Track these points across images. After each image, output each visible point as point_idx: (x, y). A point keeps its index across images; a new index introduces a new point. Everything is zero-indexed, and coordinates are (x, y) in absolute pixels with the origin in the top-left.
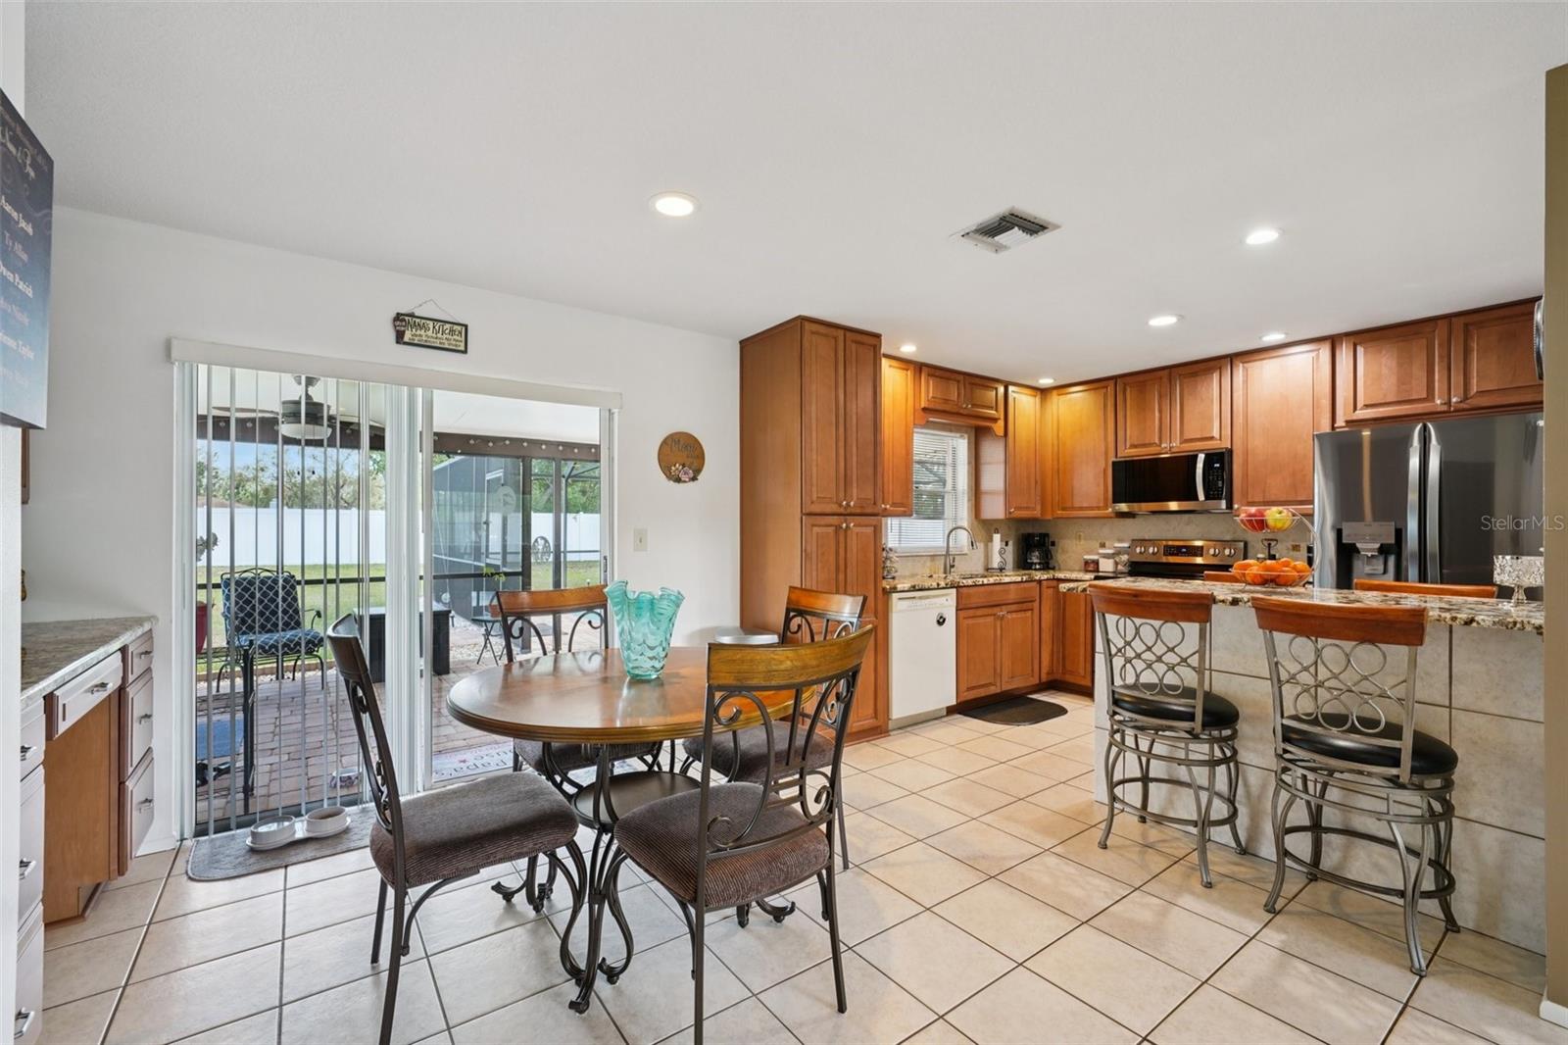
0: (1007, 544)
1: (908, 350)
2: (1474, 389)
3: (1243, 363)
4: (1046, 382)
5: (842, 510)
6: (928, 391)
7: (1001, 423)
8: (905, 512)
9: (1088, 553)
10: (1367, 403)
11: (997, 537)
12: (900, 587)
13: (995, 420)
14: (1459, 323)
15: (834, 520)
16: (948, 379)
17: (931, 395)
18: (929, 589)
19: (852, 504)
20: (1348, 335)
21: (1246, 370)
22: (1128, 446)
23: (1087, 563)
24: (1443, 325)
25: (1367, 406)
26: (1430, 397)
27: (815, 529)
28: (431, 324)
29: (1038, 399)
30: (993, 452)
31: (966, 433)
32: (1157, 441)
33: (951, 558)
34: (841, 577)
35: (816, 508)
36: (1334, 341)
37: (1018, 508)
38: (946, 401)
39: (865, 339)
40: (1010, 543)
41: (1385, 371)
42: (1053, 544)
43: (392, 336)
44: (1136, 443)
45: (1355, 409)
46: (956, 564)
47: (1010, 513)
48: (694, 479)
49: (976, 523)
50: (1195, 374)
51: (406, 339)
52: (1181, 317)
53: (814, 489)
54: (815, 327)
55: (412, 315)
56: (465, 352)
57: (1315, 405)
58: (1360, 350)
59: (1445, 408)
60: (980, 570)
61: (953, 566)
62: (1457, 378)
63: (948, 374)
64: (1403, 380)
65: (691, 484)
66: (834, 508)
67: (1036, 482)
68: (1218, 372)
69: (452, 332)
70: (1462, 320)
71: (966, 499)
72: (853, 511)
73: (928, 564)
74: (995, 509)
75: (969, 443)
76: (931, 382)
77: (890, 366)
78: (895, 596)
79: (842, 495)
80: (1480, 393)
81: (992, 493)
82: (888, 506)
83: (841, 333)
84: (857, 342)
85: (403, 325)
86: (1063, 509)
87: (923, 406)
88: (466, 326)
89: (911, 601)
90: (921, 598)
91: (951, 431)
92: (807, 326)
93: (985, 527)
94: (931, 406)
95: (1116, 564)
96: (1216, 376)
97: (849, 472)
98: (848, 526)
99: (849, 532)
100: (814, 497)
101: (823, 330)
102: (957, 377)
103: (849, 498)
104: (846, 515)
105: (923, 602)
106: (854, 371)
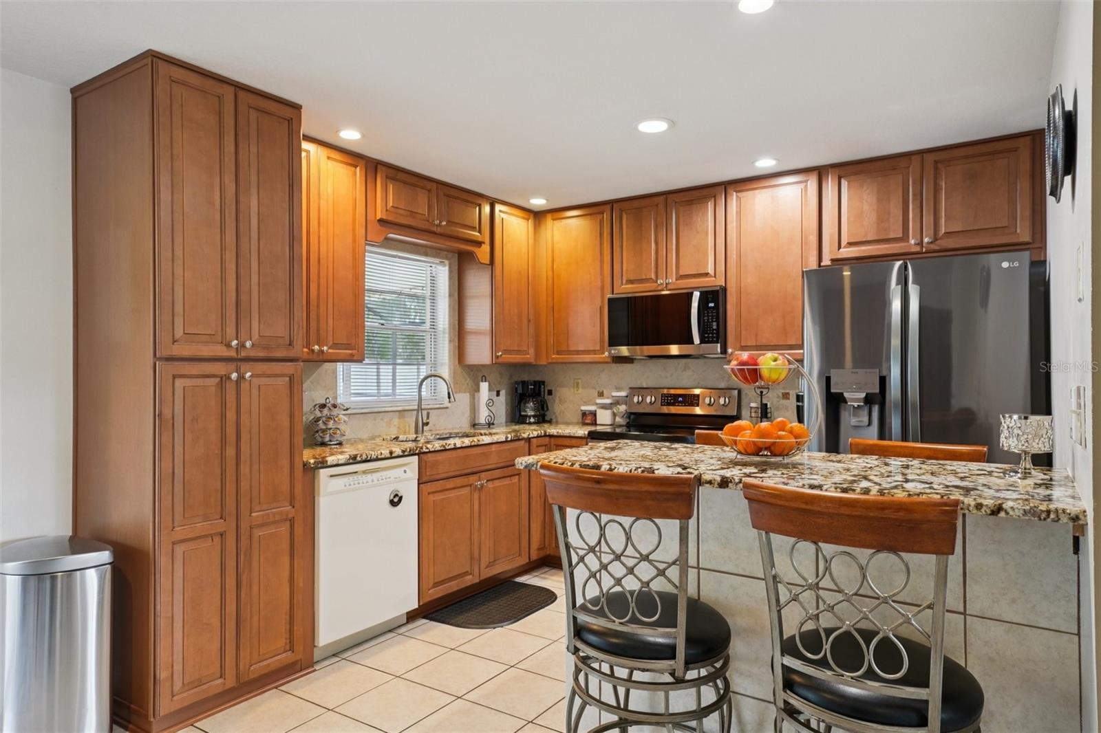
0: (498, 394)
1: (350, 136)
2: (943, 230)
3: (737, 192)
4: (538, 202)
5: (233, 354)
6: (386, 199)
7: (486, 248)
8: (352, 355)
9: (586, 404)
10: (852, 240)
11: (484, 386)
12: (331, 460)
13: (479, 244)
14: (930, 158)
15: (219, 368)
16: (415, 186)
17: (390, 204)
18: (377, 459)
19: (248, 344)
20: (834, 166)
21: (739, 199)
22: (624, 282)
23: (584, 414)
24: (916, 160)
25: (850, 244)
26: (905, 238)
27: (179, 383)
29: (531, 222)
30: (478, 284)
31: (447, 258)
32: (653, 277)
33: (425, 413)
34: (230, 452)
35: (177, 350)
36: (820, 172)
37: (506, 352)
38: (413, 214)
39: (272, 107)
40: (503, 393)
41: (866, 207)
42: (550, 393)
44: (632, 278)
45: (839, 247)
46: (431, 420)
47: (497, 357)
49: (459, 370)
50: (690, 203)
52: (672, 123)
53: (179, 321)
57: (803, 242)
58: (844, 183)
59: (918, 249)
60: (466, 427)
61: (427, 424)
62: (928, 219)
63: (414, 180)
64: (882, 218)
66: (221, 351)
67: (529, 321)
68: (713, 199)
70: (933, 157)
71: (447, 339)
72: (253, 354)
73: (396, 421)
74: (480, 352)
75: (451, 271)
76: (391, 187)
77: (329, 158)
79: (231, 330)
80: (948, 234)
81: (478, 333)
82: (325, 348)
83: (229, 91)
84: (259, 111)
86: (559, 353)
87: (379, 216)
89: (351, 478)
90: (364, 472)
91: (426, 255)
92: (161, 68)
93: (471, 374)
94: (391, 218)
95: (614, 415)
96: (710, 205)
97: (243, 298)
98: (241, 377)
99: (245, 386)
100: (179, 333)
101: (194, 79)
102: (429, 185)
103: (243, 335)
104: (239, 360)
105: (369, 477)
106: (254, 149)
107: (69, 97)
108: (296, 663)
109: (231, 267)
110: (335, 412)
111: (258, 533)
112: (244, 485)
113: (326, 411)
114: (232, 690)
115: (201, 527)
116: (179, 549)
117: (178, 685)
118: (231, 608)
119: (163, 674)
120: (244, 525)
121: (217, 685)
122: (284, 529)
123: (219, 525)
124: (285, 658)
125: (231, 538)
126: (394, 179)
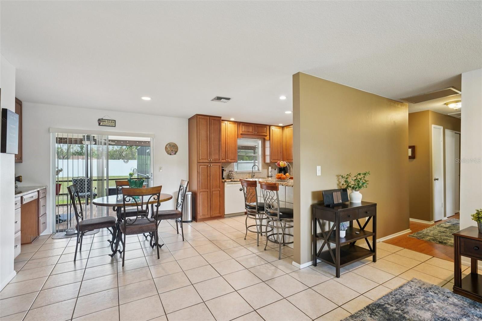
0: (275, 169)
1: (232, 119)
4: (281, 125)
5: (209, 161)
7: (268, 136)
8: (235, 161)
11: (270, 168)
12: (228, 181)
13: (266, 136)
15: (207, 164)
16: (249, 126)
17: (243, 130)
18: (237, 181)
19: (212, 160)
27: (201, 166)
28: (107, 121)
29: (281, 129)
30: (268, 144)
31: (261, 139)
33: (254, 173)
34: (209, 178)
35: (201, 161)
37: (273, 160)
38: (248, 132)
39: (216, 118)
40: (277, 169)
43: (98, 124)
46: (255, 175)
47: (271, 161)
48: (175, 154)
49: (264, 163)
51: (101, 124)
53: (200, 156)
54: (200, 117)
55: (102, 119)
56: (115, 126)
60: (266, 176)
61: (254, 176)
63: (249, 124)
65: (174, 155)
66: (207, 161)
67: (281, 152)
69: (112, 122)
71: (261, 157)
72: (213, 161)
73: (248, 175)
74: (268, 160)
75: (262, 142)
76: (243, 127)
77: (230, 124)
78: (225, 183)
79: (209, 158)
81: (268, 155)
82: (229, 160)
83: (209, 117)
84: (214, 119)
85: (100, 122)
87: (241, 133)
88: (115, 121)
89: (232, 184)
90: (234, 184)
92: (198, 116)
93: (266, 165)
94: (243, 133)
97: (211, 152)
98: (210, 165)
99: (211, 167)
100: (200, 158)
101: (203, 117)
102: (252, 125)
103: (211, 158)
104: (210, 163)
105: (235, 185)
106: (213, 126)
107: (188, 120)
108: (220, 216)
109: (209, 147)
110: (232, 172)
111: (214, 192)
112: (211, 184)
113: (230, 172)
114: (208, 218)
115: (204, 190)
116: (201, 193)
117: (201, 215)
118: (209, 204)
119: (199, 212)
120: (211, 190)
121: (207, 216)
122: (218, 192)
123: (207, 190)
124: (219, 215)
125: (209, 192)
126: (244, 125)
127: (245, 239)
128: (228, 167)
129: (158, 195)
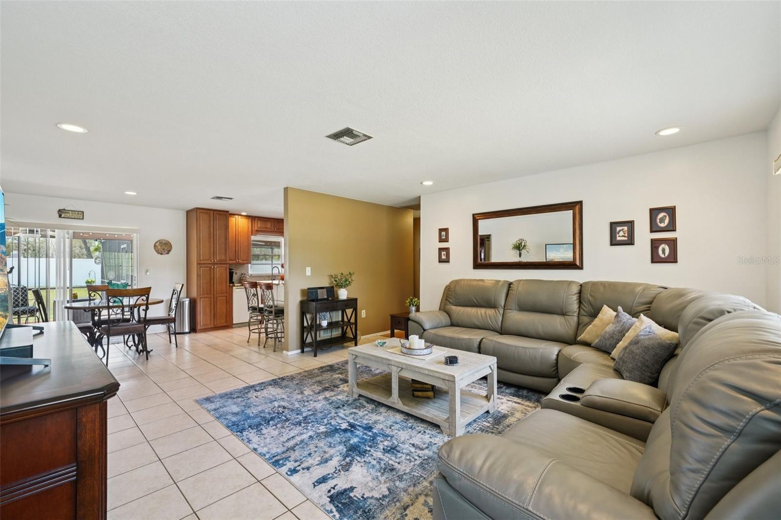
1: (244, 214)
6: (258, 225)
8: (250, 262)
12: (236, 285)
15: (210, 265)
16: (266, 221)
17: (259, 226)
19: (216, 261)
27: (201, 268)
28: (71, 212)
33: (274, 277)
34: (212, 282)
35: (201, 262)
38: (266, 228)
39: (222, 213)
43: (58, 216)
48: (168, 253)
51: (62, 216)
53: (201, 257)
54: (201, 211)
55: (64, 210)
56: (83, 219)
63: (266, 219)
65: (167, 255)
66: (210, 262)
69: (78, 214)
72: (218, 263)
76: (259, 223)
78: (234, 288)
79: (212, 258)
82: (240, 261)
83: (212, 212)
84: (219, 214)
85: (61, 213)
87: (256, 229)
88: (83, 212)
89: (239, 289)
92: (198, 210)
94: (259, 229)
98: (214, 267)
99: (215, 269)
100: (201, 259)
101: (205, 211)
102: (271, 220)
103: (215, 259)
104: (213, 264)
106: (217, 222)
107: (186, 213)
108: (228, 326)
109: (212, 246)
110: (245, 275)
111: (218, 298)
112: (215, 289)
113: (243, 275)
114: (211, 328)
115: (206, 296)
116: (202, 299)
117: (202, 324)
118: (212, 312)
119: (199, 322)
120: (215, 296)
121: (210, 327)
122: (225, 298)
123: (210, 296)
124: (225, 324)
125: (212, 299)
126: (260, 220)
127: (248, 342)
128: (240, 269)
129: (147, 296)
